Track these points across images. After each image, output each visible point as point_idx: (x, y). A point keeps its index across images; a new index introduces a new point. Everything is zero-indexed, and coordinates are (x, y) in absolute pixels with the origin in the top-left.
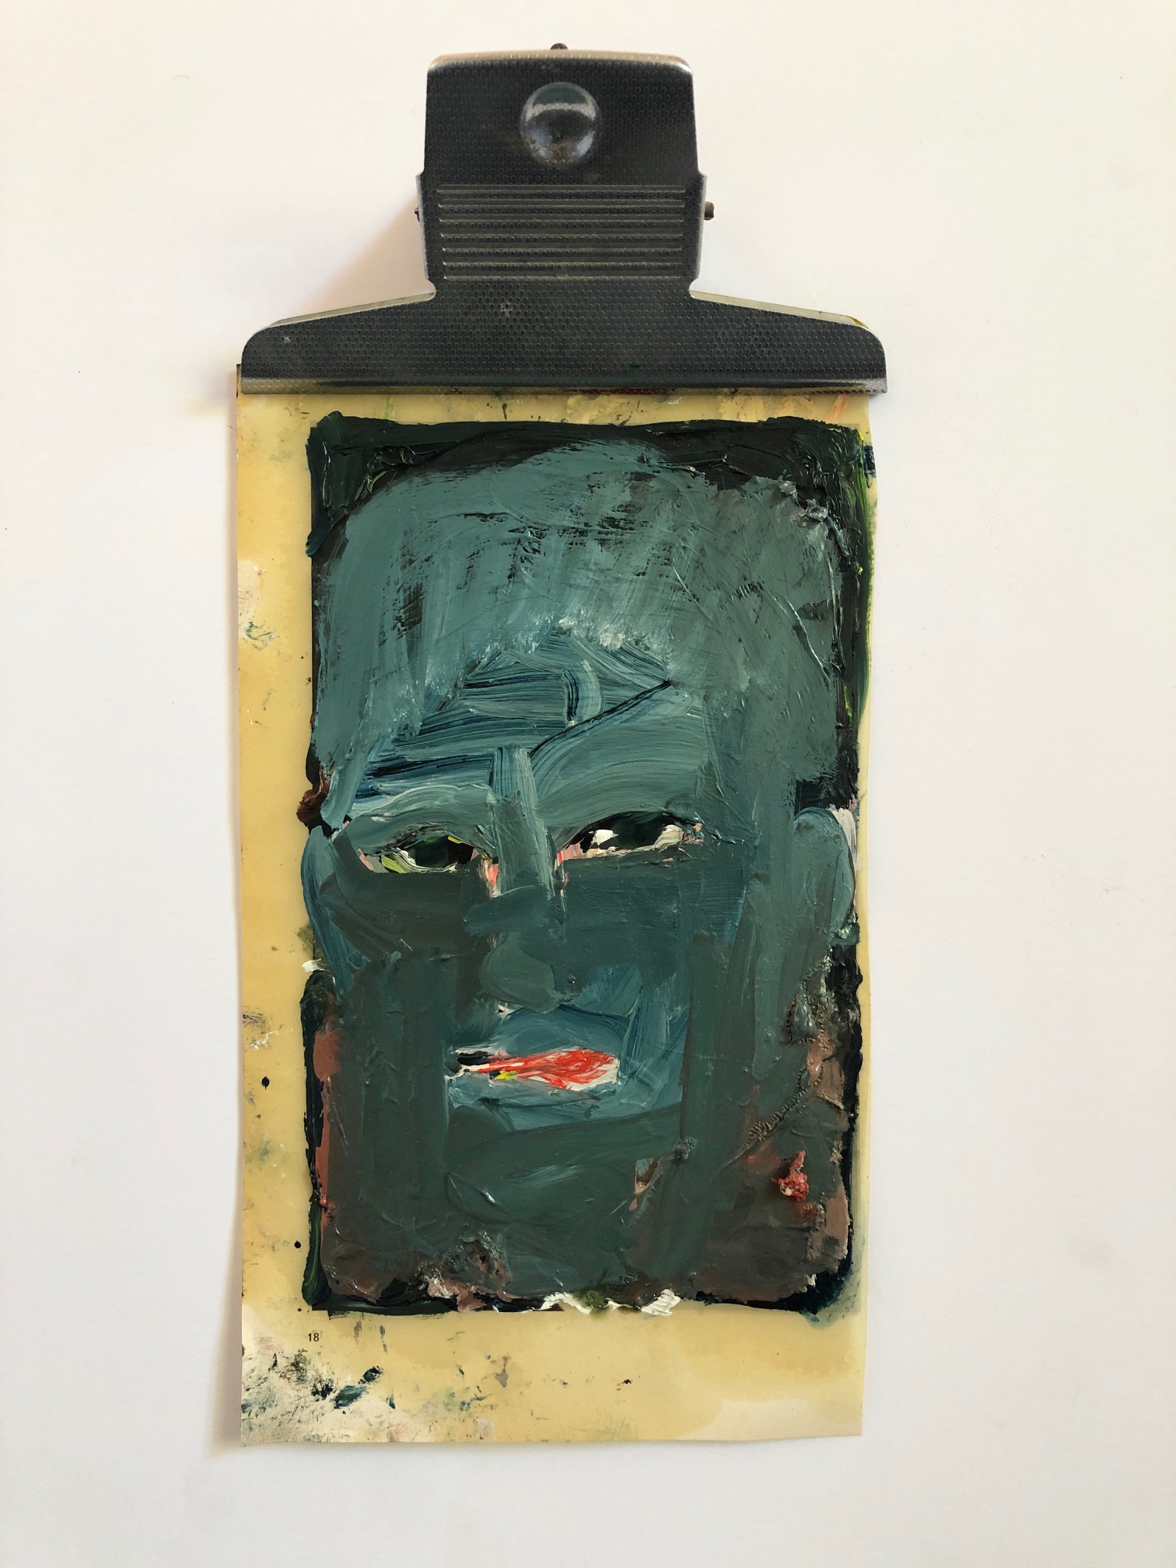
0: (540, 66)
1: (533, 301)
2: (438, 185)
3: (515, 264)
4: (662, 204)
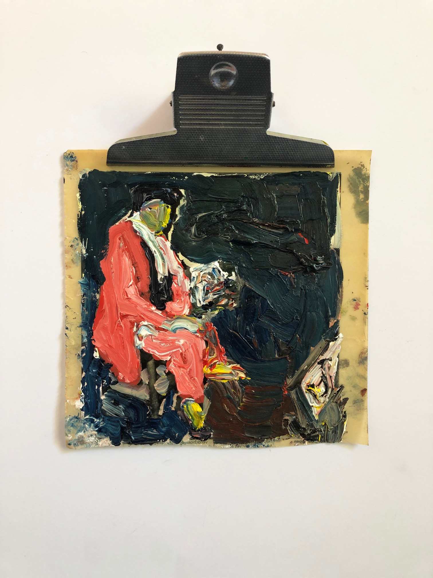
0: (217, 57)
1: (211, 135)
2: (179, 95)
3: (205, 122)
4: (258, 102)
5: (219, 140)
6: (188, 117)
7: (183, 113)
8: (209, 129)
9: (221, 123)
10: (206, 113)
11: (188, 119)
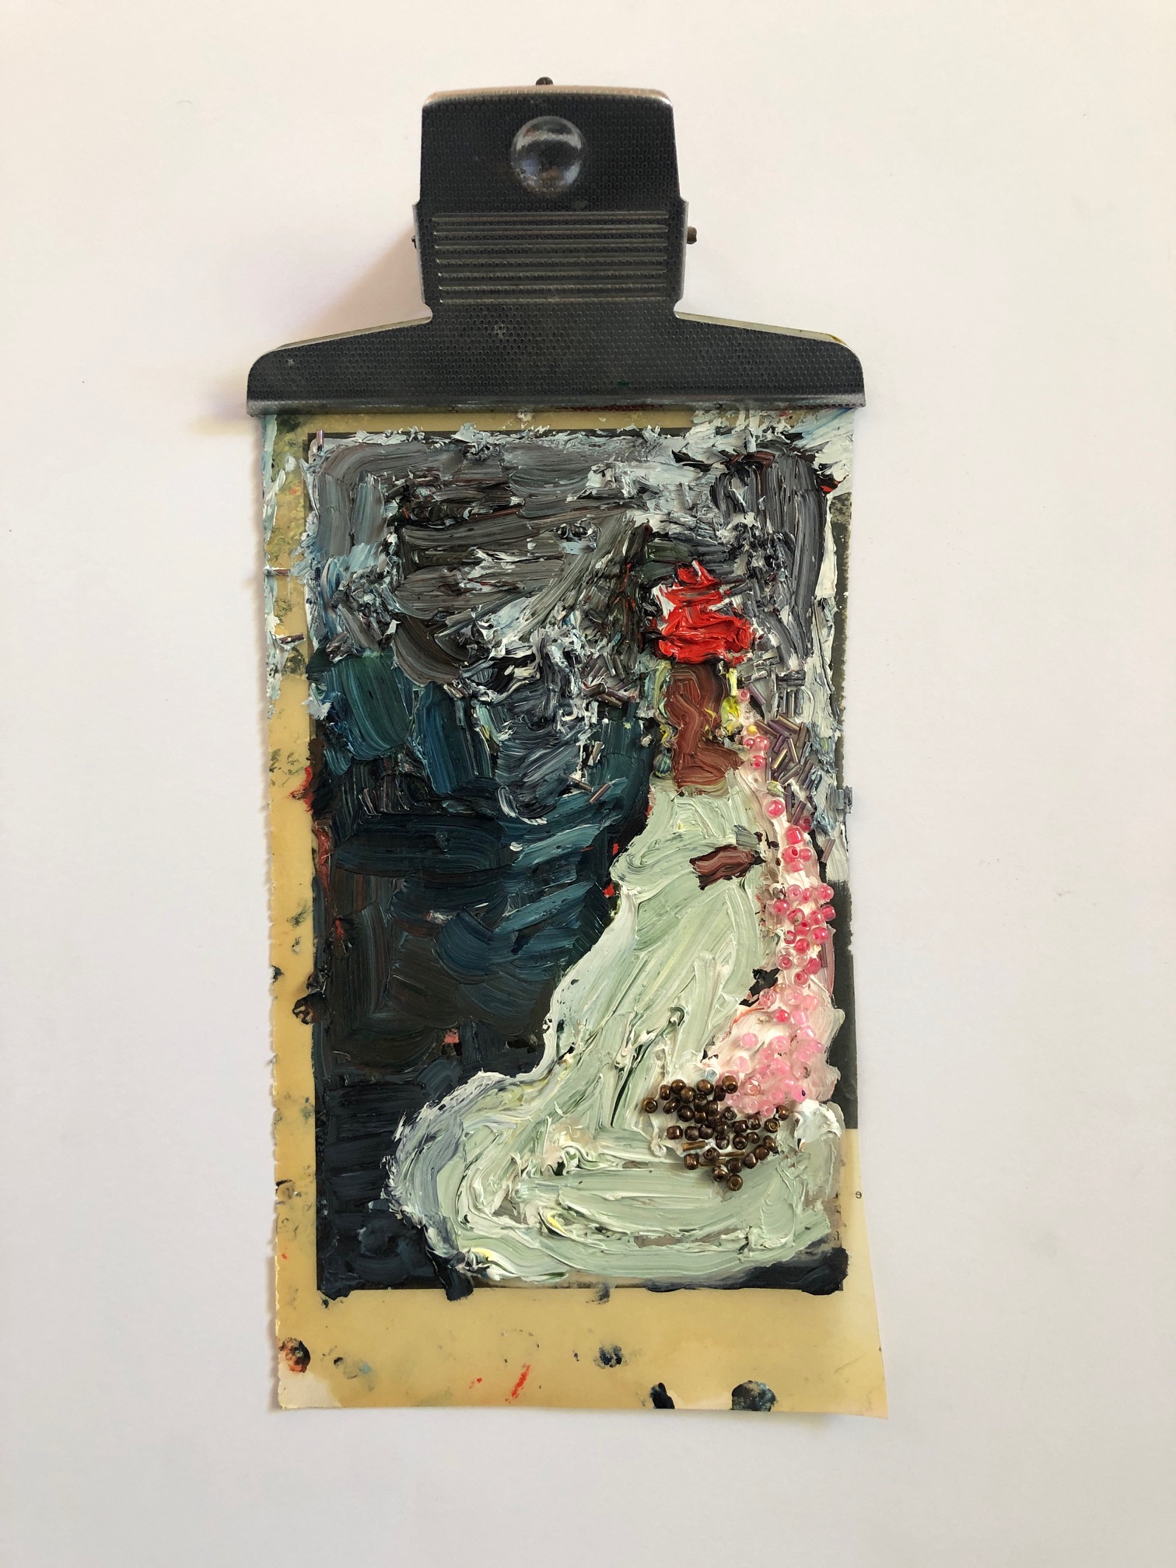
0: (529, 101)
1: (525, 323)
2: (433, 213)
3: (507, 287)
4: (648, 229)
5: (547, 337)
6: (461, 275)
7: (445, 262)
8: (518, 304)
9: (551, 287)
10: (508, 263)
11: (460, 281)
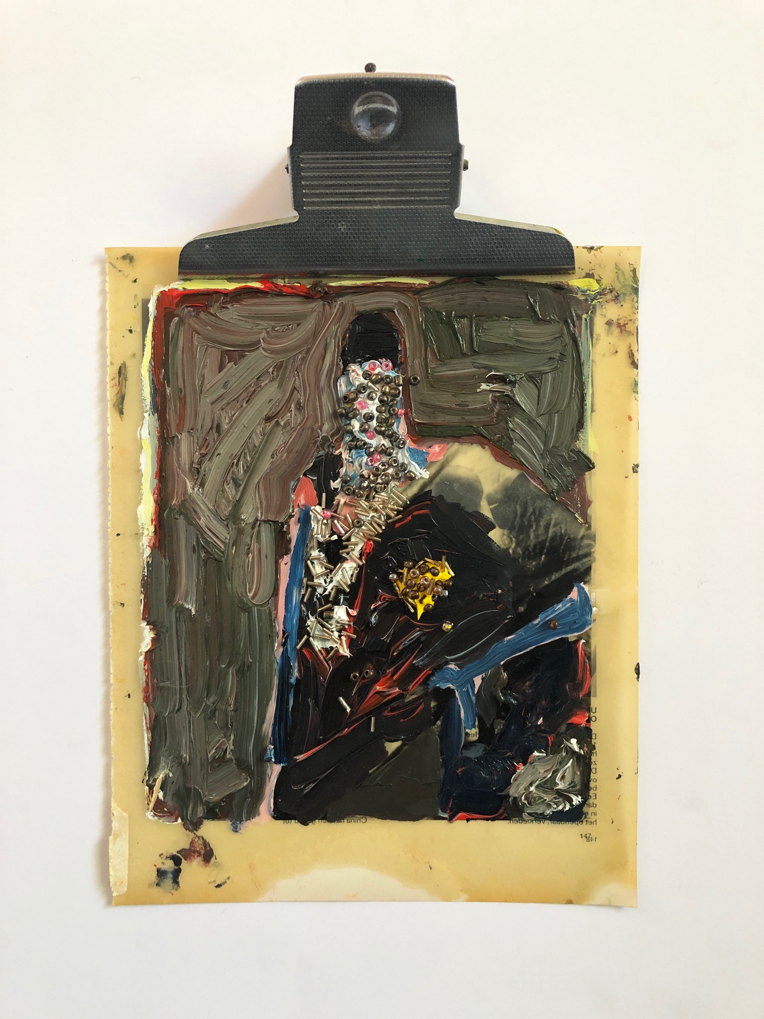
0: (363, 82)
1: (358, 222)
3: (347, 199)
4: (438, 162)
5: (372, 230)
6: (317, 191)
7: (308, 183)
8: (354, 210)
9: (376, 199)
10: (348, 184)
11: (317, 195)
